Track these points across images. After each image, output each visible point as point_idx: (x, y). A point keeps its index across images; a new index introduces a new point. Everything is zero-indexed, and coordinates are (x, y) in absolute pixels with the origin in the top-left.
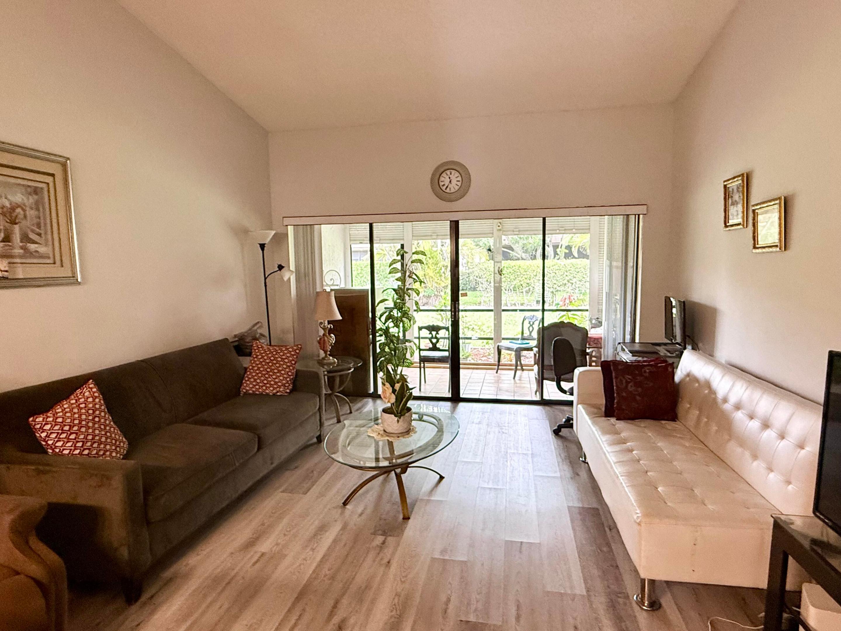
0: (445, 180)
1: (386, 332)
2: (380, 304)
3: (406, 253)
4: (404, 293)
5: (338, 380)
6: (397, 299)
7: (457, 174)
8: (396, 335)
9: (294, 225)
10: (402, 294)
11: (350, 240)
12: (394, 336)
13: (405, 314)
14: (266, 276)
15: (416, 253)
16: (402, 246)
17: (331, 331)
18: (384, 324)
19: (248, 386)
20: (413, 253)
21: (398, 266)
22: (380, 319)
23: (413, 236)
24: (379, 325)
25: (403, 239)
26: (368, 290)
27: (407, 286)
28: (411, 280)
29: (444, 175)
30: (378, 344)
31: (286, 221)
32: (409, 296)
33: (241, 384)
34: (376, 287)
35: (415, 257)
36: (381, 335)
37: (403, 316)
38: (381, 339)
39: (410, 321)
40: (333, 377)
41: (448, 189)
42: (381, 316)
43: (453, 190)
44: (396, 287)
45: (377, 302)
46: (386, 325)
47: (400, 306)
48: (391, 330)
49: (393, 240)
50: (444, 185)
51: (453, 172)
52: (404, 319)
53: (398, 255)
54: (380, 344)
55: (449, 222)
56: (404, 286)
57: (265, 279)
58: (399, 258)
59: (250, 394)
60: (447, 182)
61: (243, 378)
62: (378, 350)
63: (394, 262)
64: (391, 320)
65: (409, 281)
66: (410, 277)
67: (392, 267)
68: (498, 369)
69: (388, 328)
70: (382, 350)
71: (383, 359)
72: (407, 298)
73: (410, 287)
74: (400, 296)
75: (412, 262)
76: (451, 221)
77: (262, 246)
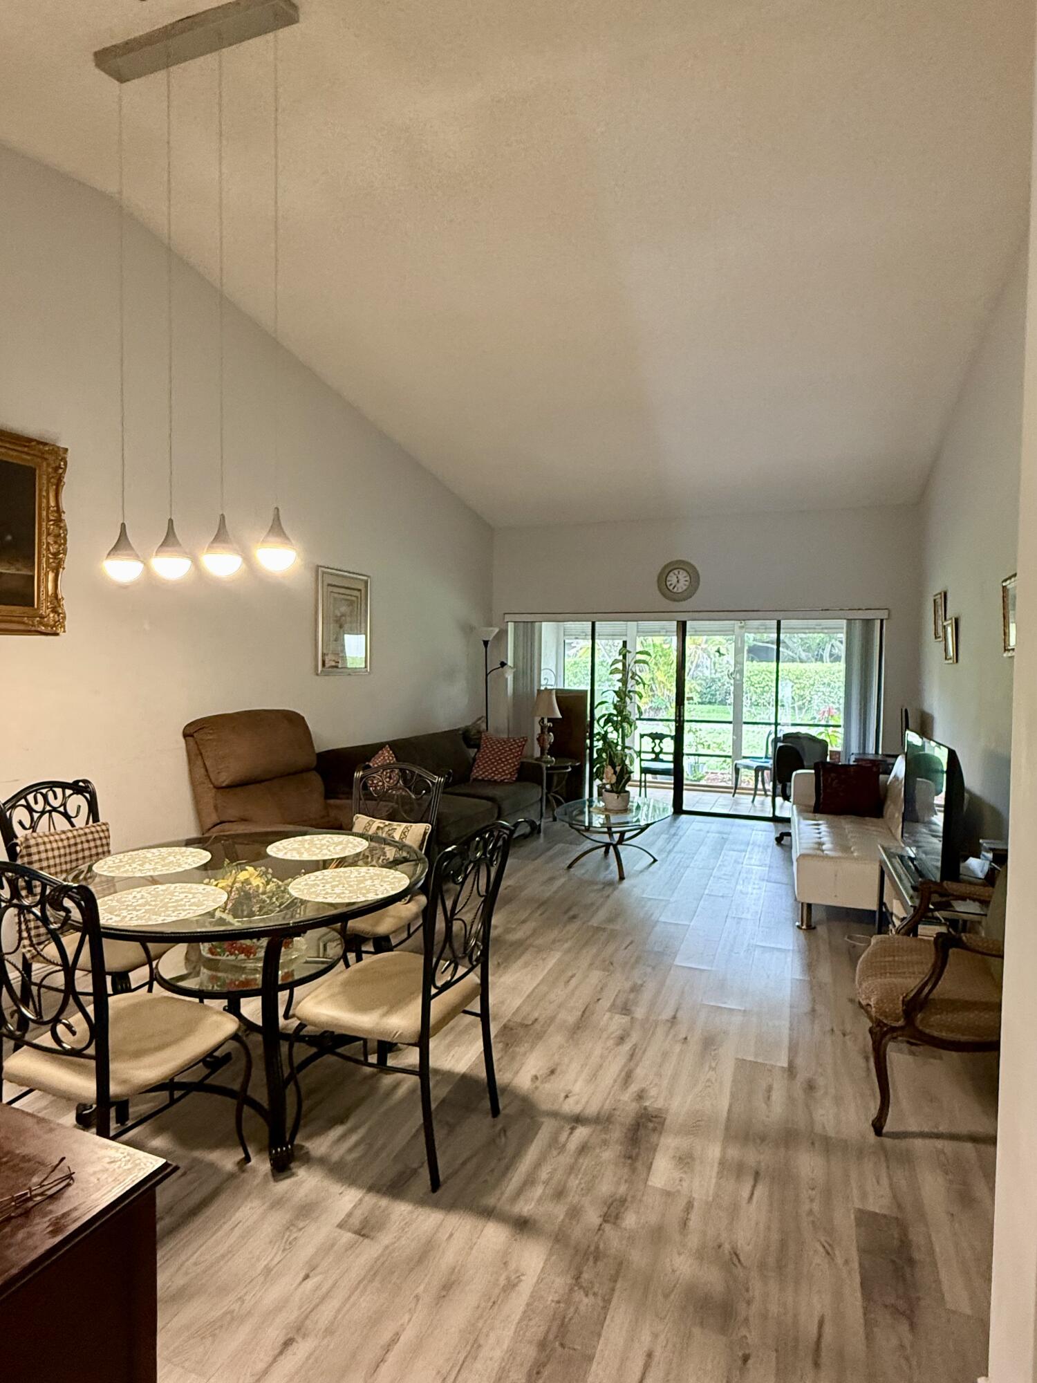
0: (672, 579)
1: (604, 737)
2: (600, 706)
3: (630, 652)
4: (626, 695)
5: (555, 779)
6: (618, 701)
7: (685, 574)
8: (615, 741)
9: (515, 622)
10: (623, 696)
11: (564, 635)
12: (613, 742)
13: (626, 719)
14: (488, 672)
15: (640, 653)
16: (625, 643)
17: (550, 730)
18: (603, 728)
19: (476, 773)
20: (637, 653)
21: (620, 666)
22: (598, 722)
23: (638, 632)
24: (597, 729)
25: (626, 635)
26: (586, 691)
27: (629, 688)
28: (634, 682)
29: (671, 574)
30: (595, 749)
31: (507, 618)
32: (631, 699)
33: (471, 771)
34: (596, 687)
35: (639, 657)
36: (598, 740)
37: (623, 721)
38: (599, 744)
39: (631, 726)
40: (552, 774)
41: (676, 589)
42: (600, 718)
43: (680, 591)
44: (617, 689)
45: (596, 703)
46: (605, 729)
47: (620, 708)
48: (610, 736)
49: (613, 636)
50: (671, 585)
51: (681, 571)
52: (625, 725)
53: (620, 654)
54: (598, 750)
55: (675, 623)
56: (626, 688)
57: (487, 675)
58: (621, 658)
59: (480, 780)
60: (674, 580)
61: (473, 765)
62: (595, 756)
63: (616, 662)
64: (610, 724)
65: (631, 682)
66: (632, 678)
67: (613, 667)
68: (735, 793)
69: (606, 732)
70: (600, 756)
71: (598, 765)
72: (628, 700)
73: (632, 689)
74: (621, 699)
75: (635, 662)
76: (678, 622)
77: (486, 643)
